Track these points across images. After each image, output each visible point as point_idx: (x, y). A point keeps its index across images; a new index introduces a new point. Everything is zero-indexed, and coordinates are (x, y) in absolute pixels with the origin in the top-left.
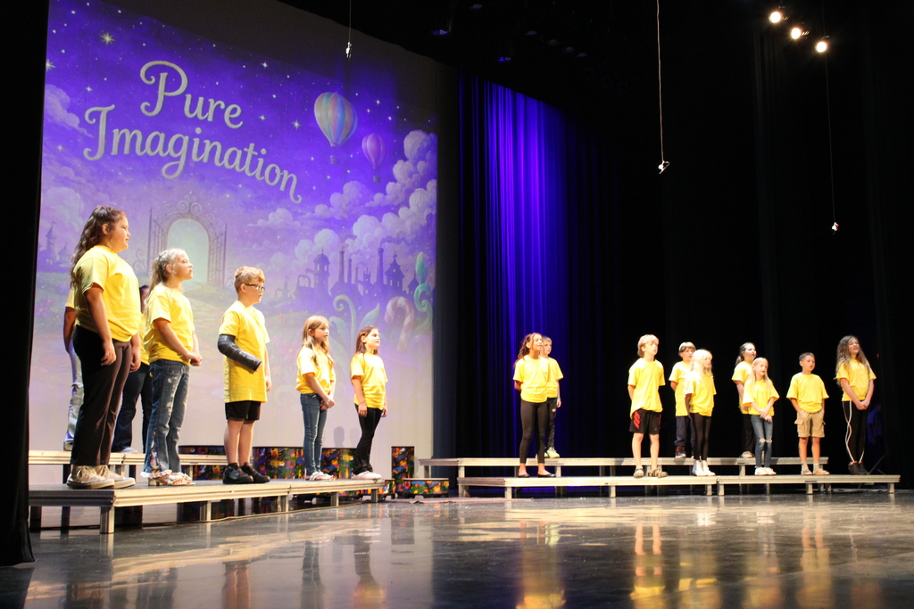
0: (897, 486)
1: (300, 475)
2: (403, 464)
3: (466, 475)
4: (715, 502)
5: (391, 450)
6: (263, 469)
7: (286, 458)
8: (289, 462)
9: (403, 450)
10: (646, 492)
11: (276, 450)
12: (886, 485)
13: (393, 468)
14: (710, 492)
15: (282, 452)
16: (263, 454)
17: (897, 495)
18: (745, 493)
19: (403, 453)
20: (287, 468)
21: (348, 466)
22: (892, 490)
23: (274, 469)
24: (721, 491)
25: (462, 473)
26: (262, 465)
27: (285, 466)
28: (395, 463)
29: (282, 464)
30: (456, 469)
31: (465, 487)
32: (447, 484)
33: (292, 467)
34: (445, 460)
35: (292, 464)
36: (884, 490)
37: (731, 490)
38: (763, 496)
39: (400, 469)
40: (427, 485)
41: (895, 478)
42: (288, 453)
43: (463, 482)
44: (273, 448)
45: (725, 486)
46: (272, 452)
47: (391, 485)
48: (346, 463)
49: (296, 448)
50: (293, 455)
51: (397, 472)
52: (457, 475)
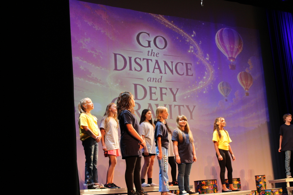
1: (216, 192)
2: (261, 183)
3: (291, 186)
5: (255, 177)
6: (199, 190)
7: (209, 185)
8: (210, 186)
9: (260, 177)
11: (204, 182)
13: (257, 185)
15: (207, 182)
16: (198, 184)
19: (260, 178)
20: (210, 189)
21: (237, 186)
23: (204, 190)
25: (288, 185)
26: (199, 188)
27: (209, 188)
28: (258, 183)
29: (207, 187)
30: (286, 183)
31: (290, 191)
32: (281, 190)
33: (212, 188)
34: (280, 180)
35: (211, 187)
39: (260, 186)
40: (272, 191)
42: (209, 183)
43: (290, 189)
44: (203, 181)
46: (202, 182)
47: (255, 193)
48: (236, 185)
49: (212, 180)
50: (212, 183)
51: (259, 187)
52: (286, 186)
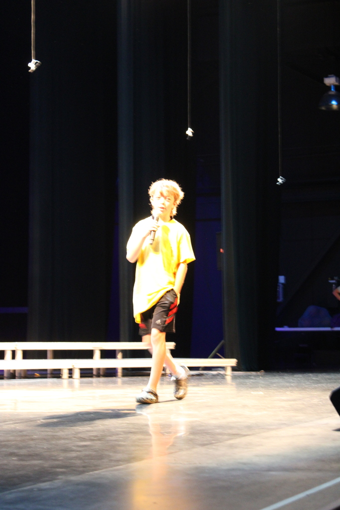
0: (234, 369)
4: (71, 385)
10: (5, 375)
12: (223, 368)
14: (65, 374)
17: (234, 378)
18: (98, 376)
22: (229, 372)
24: (77, 374)
36: (222, 372)
37: (86, 373)
38: (114, 378)
41: (233, 362)
45: (81, 369)
